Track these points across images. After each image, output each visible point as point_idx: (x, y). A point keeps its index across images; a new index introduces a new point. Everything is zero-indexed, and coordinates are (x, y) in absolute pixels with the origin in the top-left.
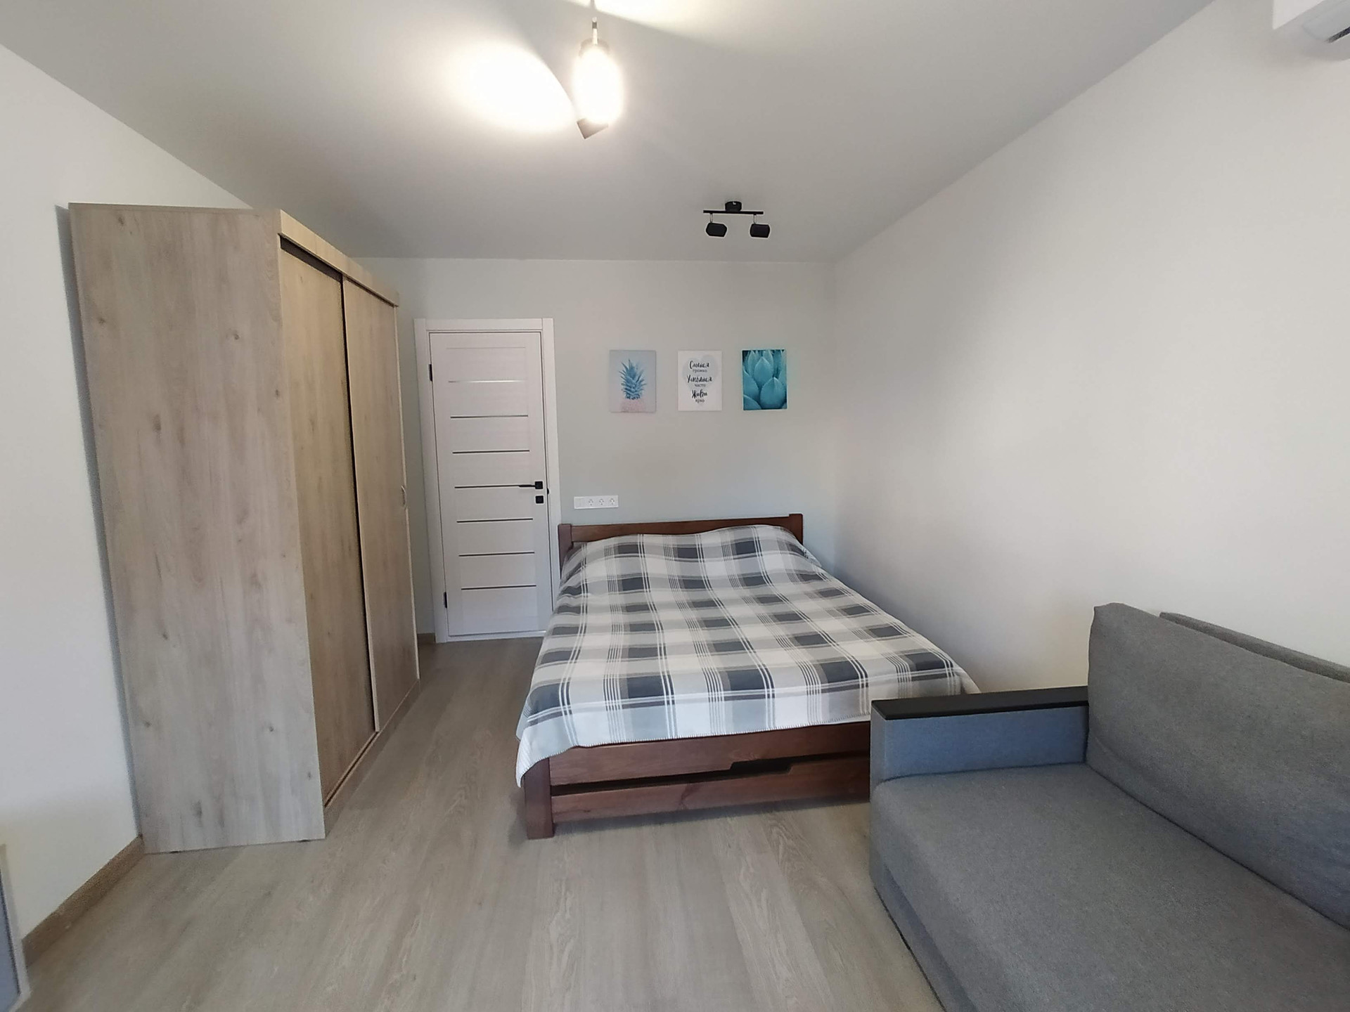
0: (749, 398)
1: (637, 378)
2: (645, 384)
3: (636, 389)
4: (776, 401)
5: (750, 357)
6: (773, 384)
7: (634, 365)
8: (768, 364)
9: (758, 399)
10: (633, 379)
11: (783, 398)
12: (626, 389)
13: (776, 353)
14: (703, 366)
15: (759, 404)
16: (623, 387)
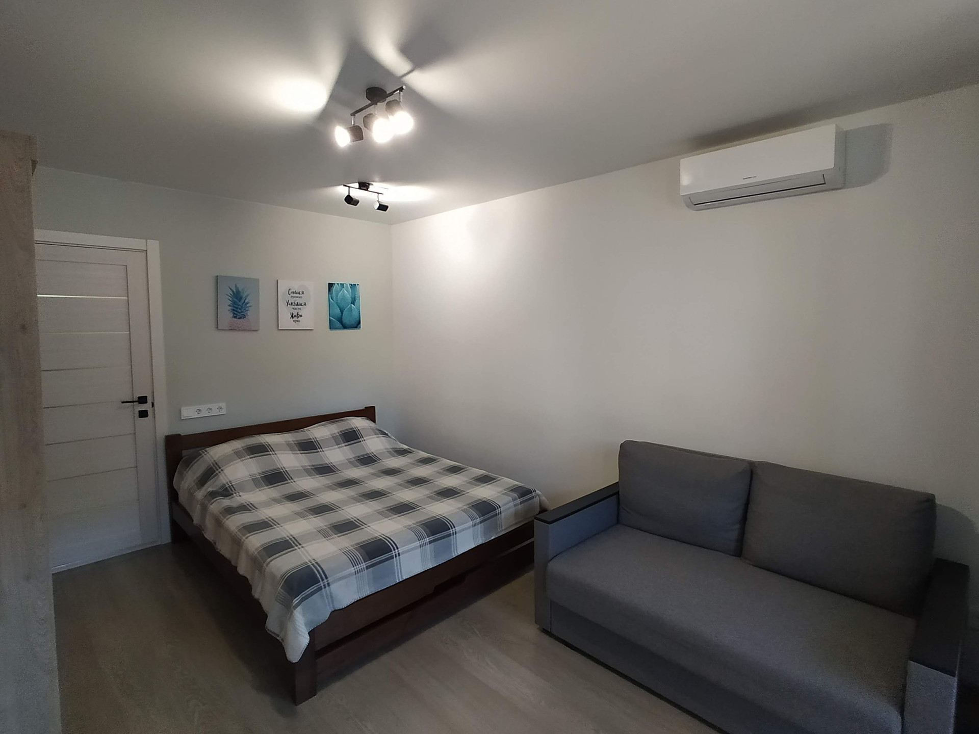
0: (334, 319)
1: (242, 301)
2: (250, 306)
3: (242, 310)
4: (354, 322)
5: (334, 288)
6: (351, 309)
7: (240, 290)
8: (347, 294)
9: (340, 320)
10: (240, 301)
11: (358, 319)
12: (233, 310)
13: (353, 286)
14: (297, 293)
15: (342, 324)
16: (230, 308)
